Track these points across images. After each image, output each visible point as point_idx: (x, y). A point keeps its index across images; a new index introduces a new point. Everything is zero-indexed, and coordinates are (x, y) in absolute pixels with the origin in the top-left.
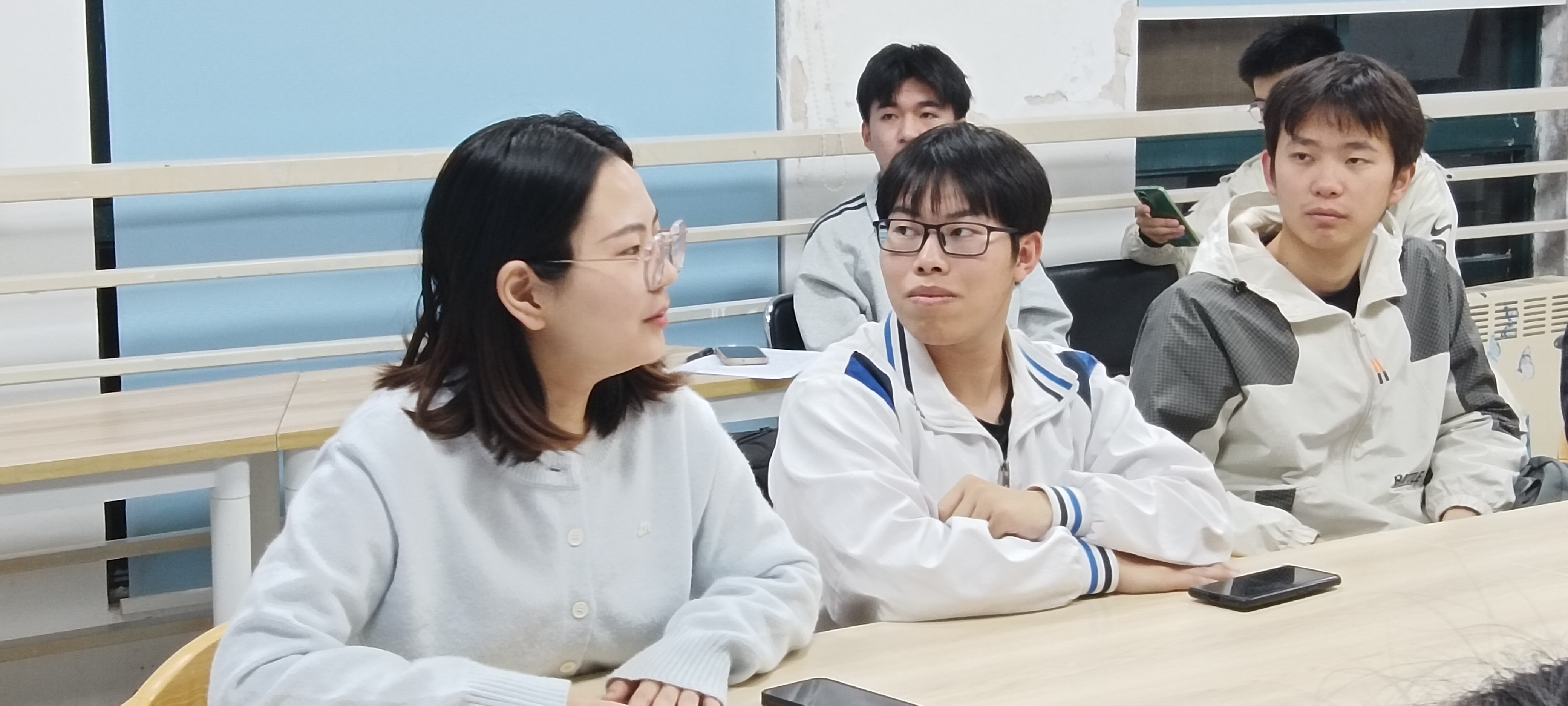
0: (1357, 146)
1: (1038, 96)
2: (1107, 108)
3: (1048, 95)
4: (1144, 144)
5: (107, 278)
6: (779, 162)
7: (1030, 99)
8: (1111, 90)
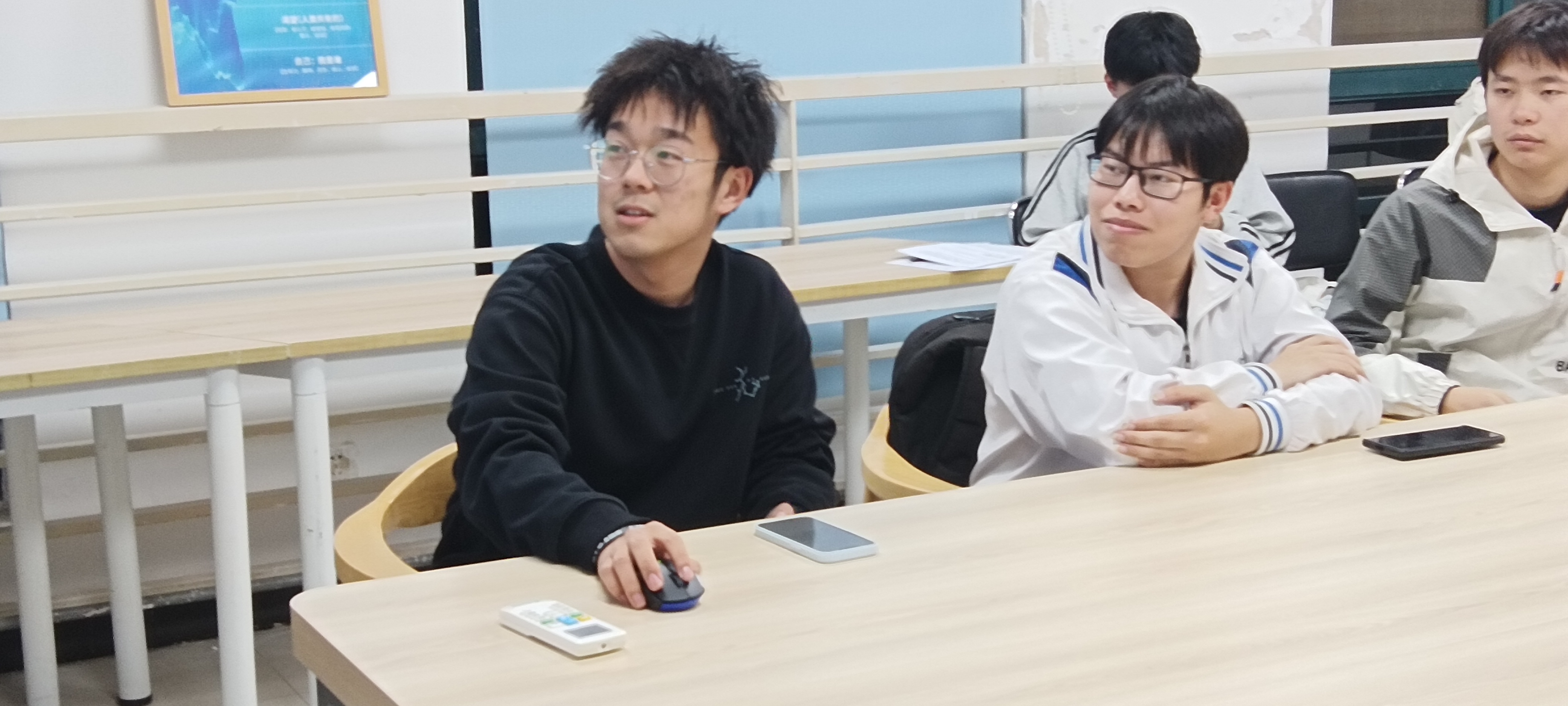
0: (1549, 80)
1: (1246, 34)
2: (1305, 44)
3: (1255, 33)
4: (1336, 74)
5: (481, 183)
6: (1023, 90)
7: (1240, 37)
8: (1309, 29)
